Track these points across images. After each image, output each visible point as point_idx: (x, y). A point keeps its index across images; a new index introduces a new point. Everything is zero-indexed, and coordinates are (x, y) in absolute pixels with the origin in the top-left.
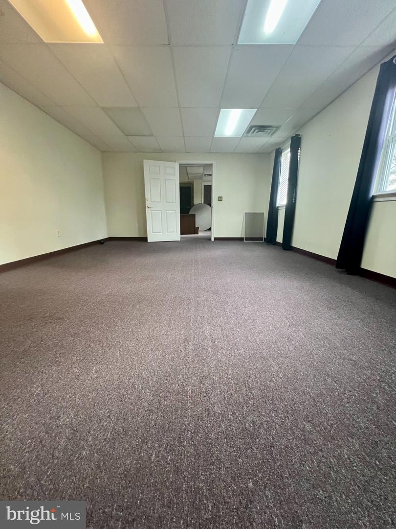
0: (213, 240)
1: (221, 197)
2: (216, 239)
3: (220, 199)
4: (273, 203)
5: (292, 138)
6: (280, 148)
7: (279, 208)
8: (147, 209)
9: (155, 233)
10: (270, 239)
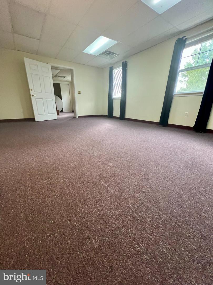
0: (77, 117)
1: (80, 91)
2: (79, 117)
3: (79, 92)
4: (110, 96)
5: (123, 63)
6: (112, 67)
7: (114, 99)
8: (32, 97)
9: (40, 114)
10: (110, 116)
